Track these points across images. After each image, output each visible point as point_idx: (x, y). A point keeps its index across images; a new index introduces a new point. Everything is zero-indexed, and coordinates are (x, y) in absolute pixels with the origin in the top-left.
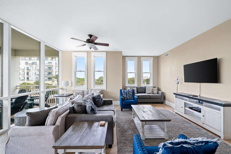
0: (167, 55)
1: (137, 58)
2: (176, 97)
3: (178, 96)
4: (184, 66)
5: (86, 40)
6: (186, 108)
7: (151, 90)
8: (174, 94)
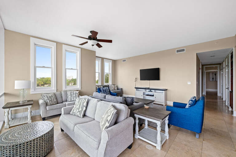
0: (125, 61)
1: (101, 59)
2: (136, 90)
3: (137, 89)
4: (140, 70)
5: (88, 36)
6: (144, 96)
7: (113, 87)
8: (135, 88)
